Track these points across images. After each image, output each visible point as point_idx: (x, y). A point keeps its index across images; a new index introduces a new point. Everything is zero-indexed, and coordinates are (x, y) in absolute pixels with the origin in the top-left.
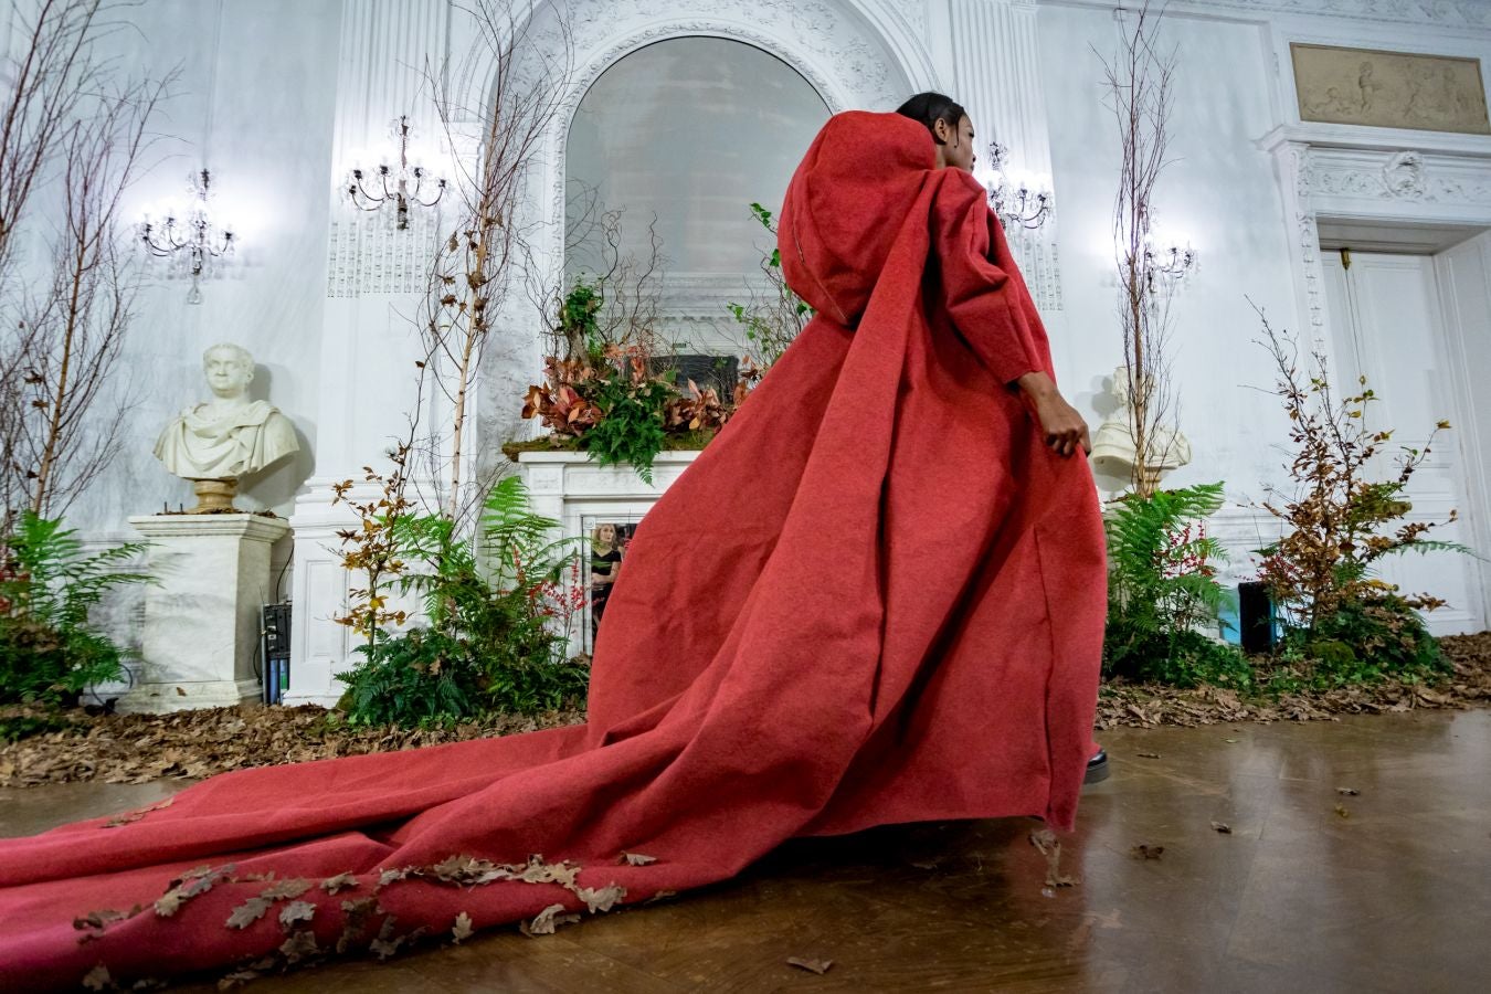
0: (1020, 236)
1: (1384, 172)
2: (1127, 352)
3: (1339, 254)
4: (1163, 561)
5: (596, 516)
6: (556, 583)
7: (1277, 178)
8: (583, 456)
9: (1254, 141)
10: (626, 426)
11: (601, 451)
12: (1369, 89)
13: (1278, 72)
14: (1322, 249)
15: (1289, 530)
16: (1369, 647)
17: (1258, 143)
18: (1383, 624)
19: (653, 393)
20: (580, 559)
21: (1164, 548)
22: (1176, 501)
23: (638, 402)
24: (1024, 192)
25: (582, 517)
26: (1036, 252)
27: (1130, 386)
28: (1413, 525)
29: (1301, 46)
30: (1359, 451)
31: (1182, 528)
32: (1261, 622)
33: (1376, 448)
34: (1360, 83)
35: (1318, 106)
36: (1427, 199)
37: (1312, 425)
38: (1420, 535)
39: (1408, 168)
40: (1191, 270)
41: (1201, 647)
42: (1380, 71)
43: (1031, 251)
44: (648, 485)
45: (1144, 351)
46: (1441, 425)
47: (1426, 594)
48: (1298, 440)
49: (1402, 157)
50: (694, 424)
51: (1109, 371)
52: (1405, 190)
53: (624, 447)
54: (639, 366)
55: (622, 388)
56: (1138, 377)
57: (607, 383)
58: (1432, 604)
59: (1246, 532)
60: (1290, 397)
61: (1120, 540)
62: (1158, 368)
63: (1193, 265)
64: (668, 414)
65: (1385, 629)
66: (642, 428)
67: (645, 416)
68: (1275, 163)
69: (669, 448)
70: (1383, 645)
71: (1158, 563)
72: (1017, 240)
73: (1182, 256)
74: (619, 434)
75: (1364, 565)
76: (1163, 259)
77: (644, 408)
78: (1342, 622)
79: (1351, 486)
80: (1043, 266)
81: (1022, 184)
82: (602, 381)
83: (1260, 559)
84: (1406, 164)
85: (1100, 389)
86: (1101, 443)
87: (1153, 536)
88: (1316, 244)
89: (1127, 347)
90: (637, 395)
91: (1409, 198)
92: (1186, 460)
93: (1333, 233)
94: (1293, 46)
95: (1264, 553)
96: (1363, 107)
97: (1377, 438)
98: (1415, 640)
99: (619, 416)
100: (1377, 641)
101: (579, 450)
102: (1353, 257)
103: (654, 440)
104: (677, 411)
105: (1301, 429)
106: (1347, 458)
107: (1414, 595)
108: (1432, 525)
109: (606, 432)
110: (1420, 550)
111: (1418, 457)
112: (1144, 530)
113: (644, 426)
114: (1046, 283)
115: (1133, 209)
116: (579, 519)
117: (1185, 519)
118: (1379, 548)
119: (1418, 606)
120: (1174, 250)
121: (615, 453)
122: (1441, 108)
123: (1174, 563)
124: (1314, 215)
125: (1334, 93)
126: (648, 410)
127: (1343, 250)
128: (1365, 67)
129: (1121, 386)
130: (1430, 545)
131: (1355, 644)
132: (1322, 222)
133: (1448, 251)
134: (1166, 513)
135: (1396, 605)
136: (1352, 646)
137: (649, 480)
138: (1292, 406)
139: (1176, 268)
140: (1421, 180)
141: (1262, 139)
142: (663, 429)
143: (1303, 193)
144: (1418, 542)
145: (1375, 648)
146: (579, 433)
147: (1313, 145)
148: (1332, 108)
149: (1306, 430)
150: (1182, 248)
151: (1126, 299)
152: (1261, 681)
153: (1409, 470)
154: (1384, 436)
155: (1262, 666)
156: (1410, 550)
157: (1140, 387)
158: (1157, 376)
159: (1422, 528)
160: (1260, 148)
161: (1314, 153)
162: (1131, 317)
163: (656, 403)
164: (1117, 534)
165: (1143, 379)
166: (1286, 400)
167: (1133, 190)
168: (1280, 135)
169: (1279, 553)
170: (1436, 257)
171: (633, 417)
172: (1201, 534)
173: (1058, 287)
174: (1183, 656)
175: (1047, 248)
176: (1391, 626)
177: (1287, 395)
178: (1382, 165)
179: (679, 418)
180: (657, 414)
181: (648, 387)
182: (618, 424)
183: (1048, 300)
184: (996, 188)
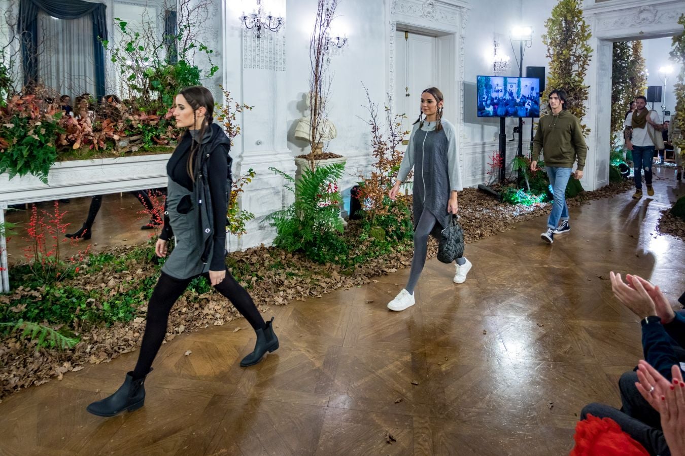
0: (268, 33)
3: (404, 33)
5: (8, 201)
7: (384, 3)
10: (28, 151)
14: (397, 30)
16: (390, 230)
23: (36, 137)
24: (270, 17)
26: (275, 41)
36: (435, 20)
39: (431, 6)
40: (345, 46)
43: (272, 41)
49: (429, 1)
50: (76, 146)
51: (304, 91)
52: (429, 15)
53: (27, 164)
54: (35, 109)
55: (23, 127)
57: (12, 126)
67: (41, 146)
69: (59, 160)
70: (395, 229)
72: (266, 36)
73: (341, 41)
74: (23, 156)
76: (333, 41)
77: (40, 142)
79: (394, 153)
80: (278, 48)
81: (270, 14)
84: (430, 4)
85: (300, 99)
86: (298, 130)
88: (395, 29)
90: (34, 131)
91: (429, 19)
93: (403, 26)
97: (405, 134)
99: (22, 145)
102: (409, 35)
103: (48, 159)
104: (64, 136)
109: (12, 155)
113: (41, 152)
114: (279, 56)
120: (338, 37)
121: (21, 168)
124: (396, 23)
126: (43, 142)
127: (406, 32)
132: (399, 25)
133: (440, 37)
137: (45, 180)
139: (339, 45)
140: (435, 12)
143: (393, 13)
150: (342, 36)
163: (49, 137)
170: (436, 38)
171: (32, 146)
173: (284, 59)
175: (281, 38)
178: (423, 3)
179: (65, 141)
180: (49, 144)
181: (42, 126)
182: (21, 150)
183: (279, 66)
184: (257, 13)
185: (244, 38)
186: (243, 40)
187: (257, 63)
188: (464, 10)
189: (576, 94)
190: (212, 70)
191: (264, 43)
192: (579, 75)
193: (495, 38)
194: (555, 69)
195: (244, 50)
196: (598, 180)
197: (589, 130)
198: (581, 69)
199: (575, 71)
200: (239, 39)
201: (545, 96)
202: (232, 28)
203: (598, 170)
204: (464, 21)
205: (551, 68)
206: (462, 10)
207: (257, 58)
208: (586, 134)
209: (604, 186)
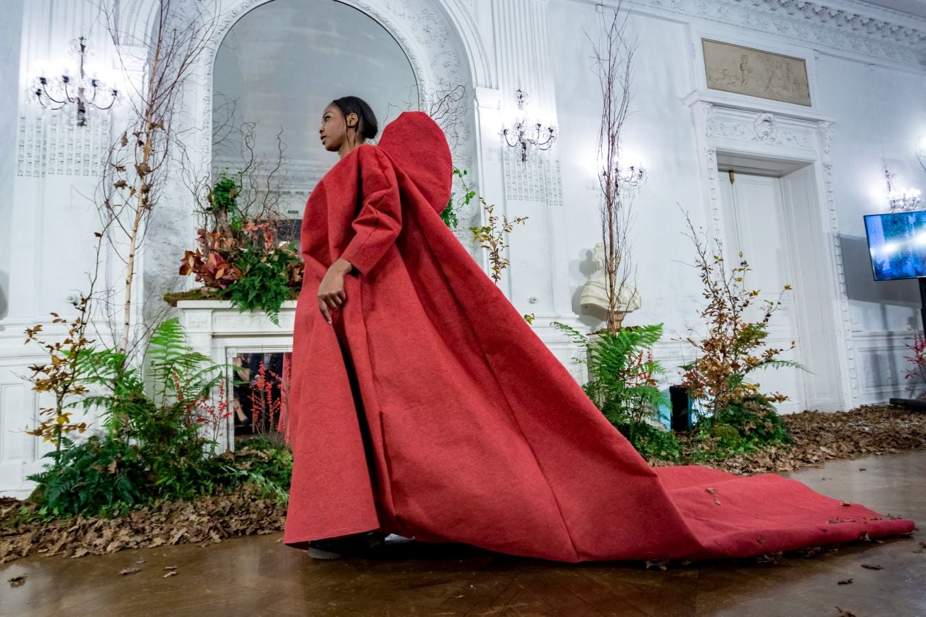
0: (536, 154)
1: (754, 125)
2: (604, 237)
3: (728, 174)
4: (626, 376)
5: (237, 348)
6: (207, 398)
7: (694, 124)
8: (227, 304)
9: (680, 99)
10: (260, 282)
11: (240, 300)
12: (746, 72)
13: (694, 56)
14: (720, 170)
15: (701, 354)
16: (747, 428)
17: (682, 100)
18: (754, 413)
19: (280, 258)
20: (224, 380)
21: (626, 367)
22: (634, 335)
23: (269, 265)
24: (539, 125)
25: (226, 348)
26: (546, 165)
27: (606, 259)
28: (771, 350)
29: (707, 41)
30: (740, 303)
31: (637, 354)
32: (684, 413)
33: (751, 301)
34: (741, 67)
35: (717, 80)
36: (777, 144)
37: (716, 287)
38: (774, 357)
39: (767, 123)
40: (641, 182)
41: (650, 433)
42: (752, 62)
43: (543, 164)
44: (276, 326)
45: (615, 236)
46: (787, 288)
47: (777, 392)
48: (707, 297)
49: (764, 116)
51: (591, 247)
52: (765, 137)
53: (258, 298)
54: (269, 238)
55: (257, 255)
56: (611, 253)
57: (246, 250)
58: (781, 399)
59: (674, 353)
60: (703, 269)
61: (599, 362)
62: (624, 249)
63: (644, 178)
64: (291, 273)
65: (756, 418)
66: (272, 284)
67: (274, 276)
68: (692, 113)
69: (290, 298)
70: (755, 427)
71: (623, 376)
72: (534, 157)
73: (637, 172)
74: (254, 288)
75: (743, 375)
76: (625, 174)
77: (273, 270)
78: (732, 412)
79: (736, 325)
80: (551, 175)
81: (538, 120)
82: (242, 249)
83: (684, 372)
84: (766, 121)
85: (584, 258)
86: (586, 294)
87: (620, 359)
88: (716, 167)
89: (604, 233)
90: (267, 260)
91: (768, 142)
92: (639, 306)
93: (725, 161)
94: (703, 40)
95: (686, 368)
96: (742, 83)
97: (751, 295)
98: (773, 423)
99: (254, 275)
100: (752, 425)
101: (224, 299)
102: (736, 176)
103: (280, 293)
104: (297, 271)
105: (709, 290)
106: (734, 307)
107: (771, 394)
108: (782, 350)
109: (244, 286)
110: (775, 366)
111: (774, 307)
112: (614, 355)
113: (274, 282)
114: (553, 187)
115: (609, 142)
116: (224, 350)
117: (639, 348)
118: (752, 364)
119: (773, 401)
120: (632, 168)
121: (251, 301)
122: (785, 88)
123: (632, 377)
124: (715, 149)
125: (727, 72)
126: (276, 271)
127: (730, 172)
128: (744, 57)
129: (600, 257)
130: (781, 363)
131: (739, 427)
132: (720, 154)
133: (787, 176)
134: (628, 344)
135: (761, 400)
136: (737, 428)
137: (276, 322)
138: (704, 275)
139: (633, 180)
140: (774, 131)
141: (685, 98)
142: (287, 285)
143: (709, 135)
144: (774, 361)
145: (751, 429)
146: (223, 287)
147: (715, 105)
148: (725, 82)
149: (712, 291)
150: (637, 166)
151: (604, 200)
152: (686, 455)
153: (768, 315)
154: (755, 293)
155: (686, 443)
156: (770, 365)
157: (612, 260)
158: (623, 253)
159: (776, 352)
160: (684, 104)
161: (715, 110)
162: (607, 213)
163: (282, 266)
164: (597, 358)
165: (614, 256)
166: (700, 271)
167: (609, 129)
168: (696, 97)
169: (695, 369)
170: (781, 179)
171: (264, 275)
172: (649, 358)
173: (560, 190)
174: (639, 440)
175: (553, 163)
176: (759, 415)
177: (701, 268)
178: (754, 120)
179: (299, 277)
180: (283, 274)
181: (276, 254)
182: (253, 281)
183: (553, 199)
184: (521, 122)
185: (505, 162)
186: (505, 165)
187: (524, 194)
188: (826, 125)
190: (467, 196)
191: (531, 167)
193: (885, 167)
195: (505, 176)
200: (500, 163)
202: (490, 149)
204: (828, 141)
206: (821, 125)
207: (524, 187)
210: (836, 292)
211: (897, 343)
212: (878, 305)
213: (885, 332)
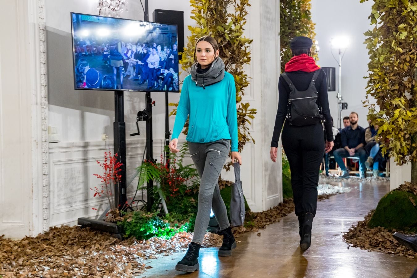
189: (233, 52)
192: (236, 21)
194: (200, 12)
196: (269, 195)
197: (253, 112)
198: (239, 12)
199: (229, 15)
201: (185, 58)
203: (267, 178)
205: (193, 12)
208: (250, 116)
209: (276, 205)
210: (36, 96)
211: (91, 155)
212: (77, 112)
213: (81, 143)
